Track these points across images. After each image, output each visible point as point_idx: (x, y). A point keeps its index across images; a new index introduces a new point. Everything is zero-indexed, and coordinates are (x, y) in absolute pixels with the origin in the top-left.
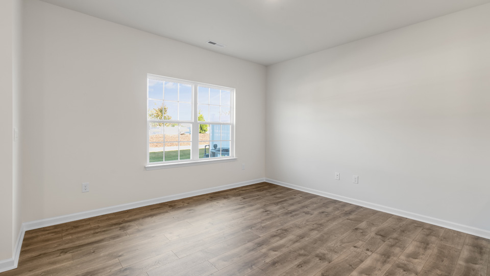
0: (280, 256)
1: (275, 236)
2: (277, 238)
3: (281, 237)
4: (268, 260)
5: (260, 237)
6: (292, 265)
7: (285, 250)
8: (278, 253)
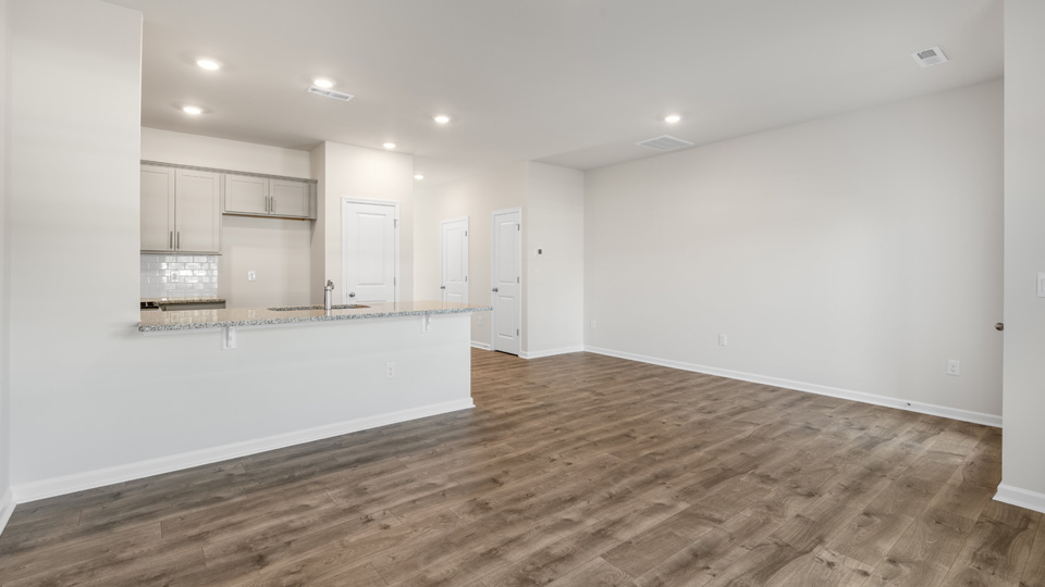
0: (560, 510)
1: (562, 559)
2: (556, 551)
3: (548, 554)
4: (583, 504)
5: (603, 556)
6: (542, 496)
7: (547, 521)
8: (563, 515)
